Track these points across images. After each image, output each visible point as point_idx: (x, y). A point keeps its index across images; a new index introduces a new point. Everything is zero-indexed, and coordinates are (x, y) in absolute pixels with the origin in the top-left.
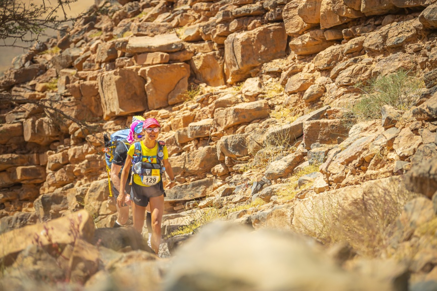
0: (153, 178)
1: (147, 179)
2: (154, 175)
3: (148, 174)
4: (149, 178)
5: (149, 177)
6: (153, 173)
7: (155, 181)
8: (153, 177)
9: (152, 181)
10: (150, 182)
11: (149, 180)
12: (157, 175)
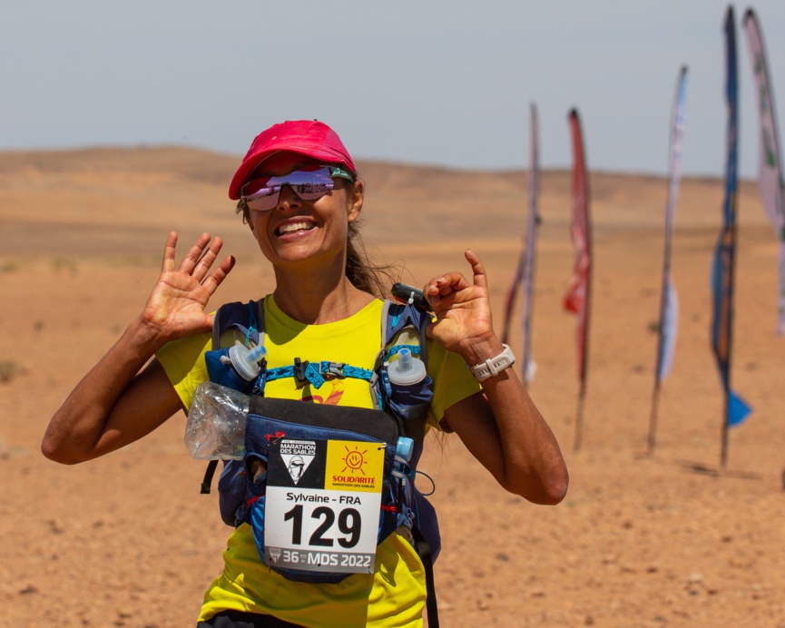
0: (337, 509)
1: (296, 514)
2: (340, 481)
3: (295, 474)
4: (309, 508)
5: (309, 500)
6: (334, 466)
7: (356, 530)
8: (333, 495)
9: (334, 533)
10: (316, 539)
11: (310, 525)
12: (364, 482)
